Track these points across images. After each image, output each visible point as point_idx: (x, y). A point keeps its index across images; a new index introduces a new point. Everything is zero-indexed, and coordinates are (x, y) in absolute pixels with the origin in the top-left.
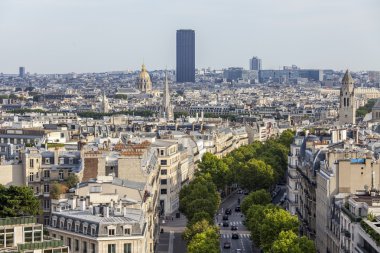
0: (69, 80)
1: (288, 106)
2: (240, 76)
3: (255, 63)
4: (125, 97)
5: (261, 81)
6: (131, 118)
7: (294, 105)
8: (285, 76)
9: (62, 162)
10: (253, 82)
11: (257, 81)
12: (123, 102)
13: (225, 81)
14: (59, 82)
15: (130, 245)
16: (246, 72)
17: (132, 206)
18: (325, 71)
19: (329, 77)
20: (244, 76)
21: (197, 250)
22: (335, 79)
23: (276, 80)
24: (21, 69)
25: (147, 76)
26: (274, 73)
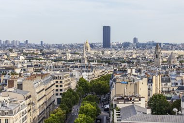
0: (59, 47)
1: (142, 58)
2: (129, 45)
3: (135, 40)
4: (78, 54)
5: (137, 47)
6: (66, 63)
7: (145, 57)
8: (147, 46)
9: (4, 82)
10: (134, 48)
11: (135, 47)
12: (77, 56)
13: (123, 47)
14: (55, 47)
15: (8, 120)
16: (131, 44)
17: (16, 102)
18: (164, 43)
19: (165, 46)
20: (130, 45)
21: (47, 122)
22: (168, 47)
23: (144, 47)
24: (42, 42)
25: (88, 45)
26: (143, 44)
